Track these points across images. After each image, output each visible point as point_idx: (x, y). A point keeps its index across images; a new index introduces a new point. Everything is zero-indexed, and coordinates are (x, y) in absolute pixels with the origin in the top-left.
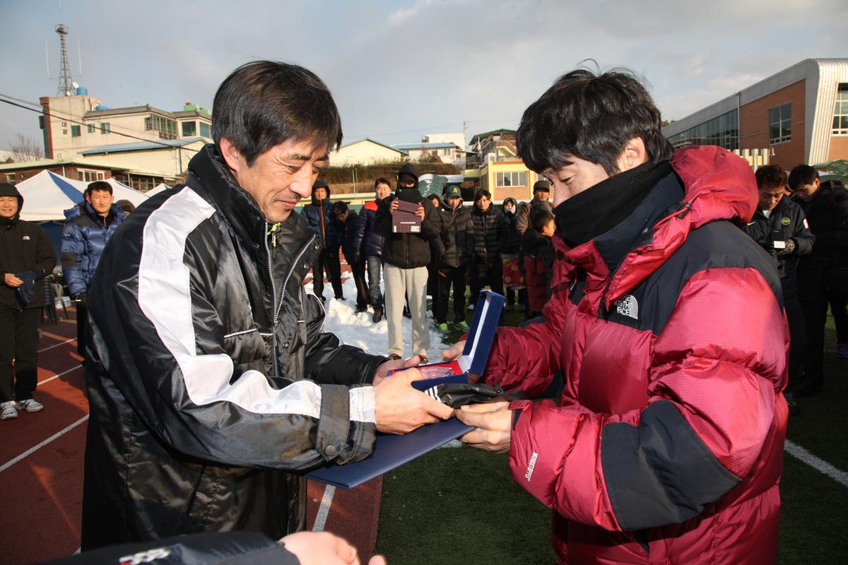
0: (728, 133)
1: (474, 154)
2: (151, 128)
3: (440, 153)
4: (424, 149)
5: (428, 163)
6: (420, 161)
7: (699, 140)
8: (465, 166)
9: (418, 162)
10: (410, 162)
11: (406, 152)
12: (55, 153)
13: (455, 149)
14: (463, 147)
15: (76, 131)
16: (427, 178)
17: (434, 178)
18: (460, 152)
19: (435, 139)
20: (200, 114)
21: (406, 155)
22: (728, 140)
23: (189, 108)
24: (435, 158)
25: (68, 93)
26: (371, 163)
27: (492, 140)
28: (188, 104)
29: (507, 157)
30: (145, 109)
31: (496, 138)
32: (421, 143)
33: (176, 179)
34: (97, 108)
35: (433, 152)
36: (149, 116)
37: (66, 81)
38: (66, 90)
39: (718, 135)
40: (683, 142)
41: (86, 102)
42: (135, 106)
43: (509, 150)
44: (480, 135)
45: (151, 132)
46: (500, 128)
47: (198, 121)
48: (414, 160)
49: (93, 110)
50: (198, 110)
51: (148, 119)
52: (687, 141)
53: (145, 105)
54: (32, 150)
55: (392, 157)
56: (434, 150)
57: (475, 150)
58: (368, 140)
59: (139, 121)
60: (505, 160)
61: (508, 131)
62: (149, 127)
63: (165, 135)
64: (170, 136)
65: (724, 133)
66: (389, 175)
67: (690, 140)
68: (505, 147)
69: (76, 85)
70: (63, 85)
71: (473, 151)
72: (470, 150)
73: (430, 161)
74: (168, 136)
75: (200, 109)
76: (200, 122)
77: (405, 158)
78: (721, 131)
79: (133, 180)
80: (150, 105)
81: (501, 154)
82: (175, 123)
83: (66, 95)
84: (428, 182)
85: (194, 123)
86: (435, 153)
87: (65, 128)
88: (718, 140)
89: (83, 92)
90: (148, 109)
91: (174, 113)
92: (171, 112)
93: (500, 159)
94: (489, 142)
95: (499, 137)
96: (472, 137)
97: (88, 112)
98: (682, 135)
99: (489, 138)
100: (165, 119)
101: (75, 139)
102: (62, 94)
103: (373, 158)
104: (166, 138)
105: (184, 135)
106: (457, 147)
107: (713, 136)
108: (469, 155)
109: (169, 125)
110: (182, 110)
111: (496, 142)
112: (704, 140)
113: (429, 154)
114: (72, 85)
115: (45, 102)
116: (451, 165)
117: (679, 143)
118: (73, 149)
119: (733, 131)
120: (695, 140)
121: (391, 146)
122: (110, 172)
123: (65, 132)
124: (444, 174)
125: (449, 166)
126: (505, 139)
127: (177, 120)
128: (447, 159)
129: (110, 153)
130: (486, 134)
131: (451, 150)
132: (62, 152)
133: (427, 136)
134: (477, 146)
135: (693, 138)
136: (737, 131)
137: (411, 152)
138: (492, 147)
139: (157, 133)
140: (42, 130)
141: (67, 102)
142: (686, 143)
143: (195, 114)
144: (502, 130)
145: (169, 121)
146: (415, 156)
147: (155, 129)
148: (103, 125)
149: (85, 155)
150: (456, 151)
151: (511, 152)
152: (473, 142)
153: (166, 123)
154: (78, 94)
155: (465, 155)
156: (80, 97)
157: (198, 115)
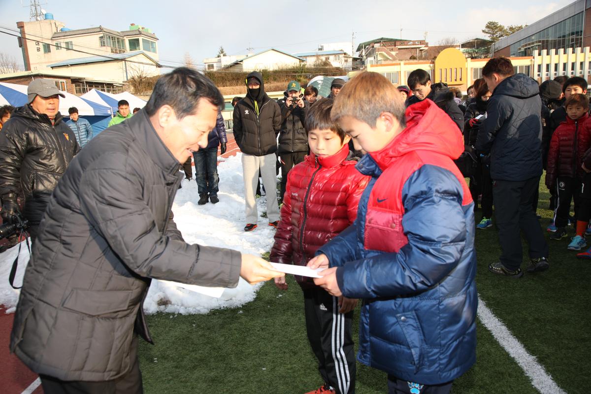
0: (573, 34)
1: (358, 59)
2: (104, 46)
3: (332, 58)
4: (317, 56)
5: (322, 67)
6: (314, 65)
7: (547, 41)
8: (351, 68)
9: (313, 67)
10: (306, 66)
11: (304, 59)
12: (32, 67)
13: (343, 55)
14: (350, 53)
15: (47, 48)
16: (319, 79)
17: (324, 79)
18: (346, 57)
19: (328, 48)
20: (142, 33)
21: (303, 61)
22: (572, 40)
23: (134, 28)
24: (326, 63)
25: (38, 18)
26: (276, 68)
27: (373, 47)
28: (132, 25)
29: (385, 60)
30: (99, 30)
31: (377, 46)
32: (317, 51)
33: (123, 85)
34: (61, 30)
35: (326, 58)
36: (102, 35)
37: (36, 9)
38: (37, 16)
39: (564, 36)
40: (533, 43)
41: (53, 25)
42: (91, 27)
43: (386, 55)
44: (364, 43)
45: (104, 48)
46: (381, 37)
47: (141, 39)
48: (310, 65)
49: (58, 31)
50: (141, 30)
51: (101, 38)
52: (537, 42)
53: (99, 26)
54: (10, 64)
55: (291, 63)
56: (327, 56)
57: (361, 55)
58: (273, 50)
59: (95, 39)
60: (383, 62)
61: (387, 39)
62: (103, 44)
63: (116, 50)
64: (120, 51)
65: (569, 35)
66: (290, 78)
67: (540, 42)
68: (384, 53)
69: (44, 12)
70: (34, 12)
71: (359, 56)
72: (357, 55)
73: (322, 66)
74: (118, 51)
75: (142, 28)
76: (143, 39)
77: (302, 64)
78: (567, 33)
79: (89, 86)
80: (103, 27)
81: (379, 58)
82: (123, 41)
83: (37, 20)
84: (320, 82)
85: (138, 40)
86: (327, 59)
87: (38, 46)
88: (564, 41)
89: (49, 17)
90: (101, 30)
91: (122, 32)
92: (119, 32)
93: (379, 62)
94: (371, 48)
95: (379, 44)
96: (358, 45)
97: (55, 33)
98: (533, 38)
99: (371, 46)
100: (115, 37)
101: (46, 55)
102: (34, 19)
103: (277, 64)
104: (116, 53)
105: (131, 50)
106: (345, 54)
107: (560, 37)
108: (355, 59)
109: (118, 42)
110: (128, 29)
111: (375, 49)
112: (552, 40)
113: (322, 60)
114: (41, 12)
115: (21, 26)
116: (339, 68)
117: (529, 44)
118: (46, 63)
119: (577, 33)
120: (543, 41)
121: (292, 54)
122: (70, 81)
123: (38, 50)
124: (333, 76)
125: (338, 69)
126: (384, 45)
127: (125, 38)
128: (335, 63)
129: (72, 65)
130: (369, 42)
131: (341, 56)
132: (37, 66)
133: (322, 45)
134: (362, 52)
135: (541, 40)
136: (581, 32)
137: (308, 58)
138: (373, 53)
139: (109, 49)
140: (21, 49)
141: (38, 25)
142: (535, 44)
143: (138, 33)
144: (382, 39)
145: (118, 39)
146: (310, 62)
147: (108, 46)
148: (67, 43)
149: (52, 68)
150: (345, 57)
151: (388, 56)
152: (358, 50)
153: (116, 40)
154: (46, 19)
155: (350, 60)
156: (47, 21)
157: (140, 33)
